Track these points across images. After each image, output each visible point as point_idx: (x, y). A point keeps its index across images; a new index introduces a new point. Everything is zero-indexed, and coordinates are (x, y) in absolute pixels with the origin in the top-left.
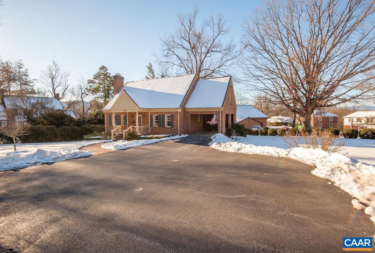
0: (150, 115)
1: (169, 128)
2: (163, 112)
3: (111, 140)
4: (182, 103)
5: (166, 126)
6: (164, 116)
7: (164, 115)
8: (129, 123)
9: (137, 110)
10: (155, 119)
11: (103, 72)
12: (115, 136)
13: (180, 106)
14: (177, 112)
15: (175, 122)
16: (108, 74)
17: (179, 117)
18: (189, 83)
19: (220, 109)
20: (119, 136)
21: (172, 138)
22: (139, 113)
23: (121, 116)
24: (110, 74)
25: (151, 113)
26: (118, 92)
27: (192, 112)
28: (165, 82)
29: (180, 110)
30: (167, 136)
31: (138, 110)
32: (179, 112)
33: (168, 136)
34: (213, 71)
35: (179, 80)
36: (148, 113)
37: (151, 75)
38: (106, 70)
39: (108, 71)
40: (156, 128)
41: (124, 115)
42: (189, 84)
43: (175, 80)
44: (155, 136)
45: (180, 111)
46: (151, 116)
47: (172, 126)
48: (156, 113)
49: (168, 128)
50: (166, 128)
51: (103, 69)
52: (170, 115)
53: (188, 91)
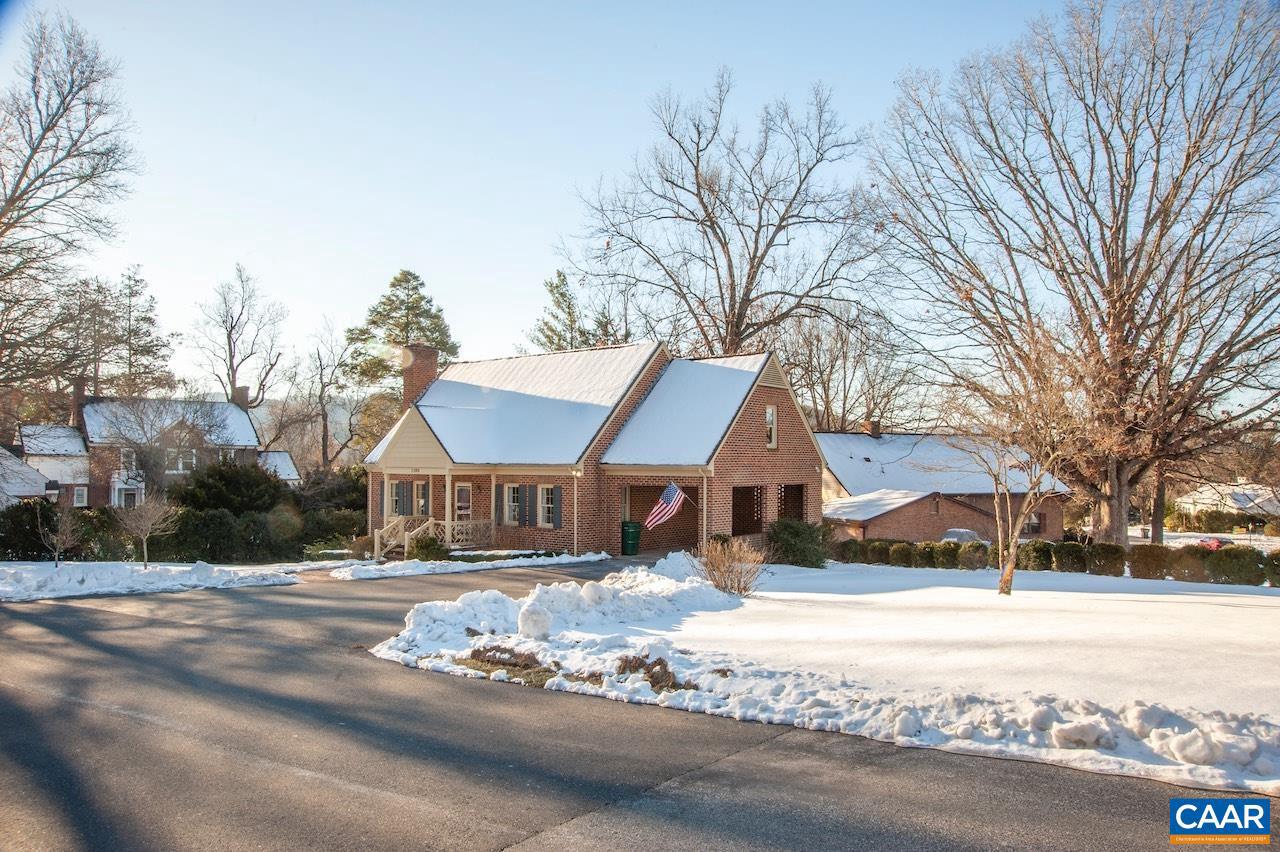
0: (496, 486)
1: (549, 530)
2: (533, 477)
3: (374, 561)
4: (588, 447)
5: (541, 522)
6: (534, 488)
7: (536, 487)
8: (434, 508)
10: (511, 500)
11: (403, 296)
12: (386, 550)
13: (580, 458)
14: (572, 478)
15: (564, 509)
16: (423, 303)
17: (575, 495)
19: (700, 469)
20: (398, 550)
21: (542, 561)
22: (456, 479)
23: (416, 483)
24: (429, 301)
25: (497, 477)
27: (624, 477)
28: (559, 369)
29: (577, 470)
30: (521, 555)
31: (447, 470)
32: (575, 480)
33: (525, 556)
36: (489, 476)
38: (415, 288)
39: (423, 291)
41: (423, 483)
44: (488, 553)
45: (579, 474)
46: (499, 489)
47: (558, 526)
48: (512, 479)
49: (543, 530)
50: (540, 530)
51: (408, 281)
52: (551, 486)
53: (617, 405)
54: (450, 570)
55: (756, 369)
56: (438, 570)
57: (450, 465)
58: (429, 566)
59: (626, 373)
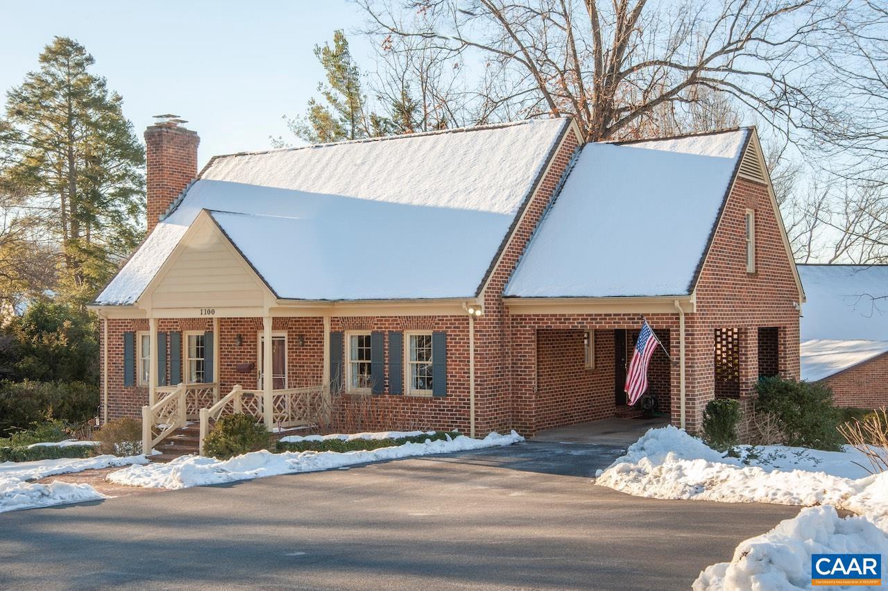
0: (331, 334)
1: (425, 400)
2: (395, 319)
3: (142, 457)
4: (489, 272)
5: (409, 389)
6: (397, 338)
7: (400, 335)
8: (221, 372)
9: (265, 310)
10: (356, 354)
11: (62, 74)
12: (159, 438)
13: (480, 288)
14: (466, 319)
15: (452, 367)
16: (93, 87)
17: (472, 345)
18: (528, 165)
19: (677, 303)
20: (177, 437)
21: (438, 446)
22: (278, 323)
23: (186, 334)
24: (101, 85)
25: (334, 320)
26: (167, 211)
27: (540, 318)
28: (407, 160)
29: (477, 307)
30: (407, 439)
31: (271, 309)
32: (471, 322)
33: (413, 440)
34: (696, 69)
35: (480, 152)
36: (319, 320)
37: (342, 98)
38: (79, 65)
39: (91, 70)
40: (358, 397)
41: (201, 333)
42: (532, 174)
43: (461, 152)
44: (351, 437)
45: (478, 313)
46: (337, 338)
47: (441, 392)
48: (359, 323)
49: (417, 399)
50: (410, 399)
51: (67, 54)
52: (428, 332)
53: (522, 209)
54: (320, 466)
55: (733, 153)
56: (304, 467)
57: (271, 302)
58: (289, 461)
59: (523, 162)
